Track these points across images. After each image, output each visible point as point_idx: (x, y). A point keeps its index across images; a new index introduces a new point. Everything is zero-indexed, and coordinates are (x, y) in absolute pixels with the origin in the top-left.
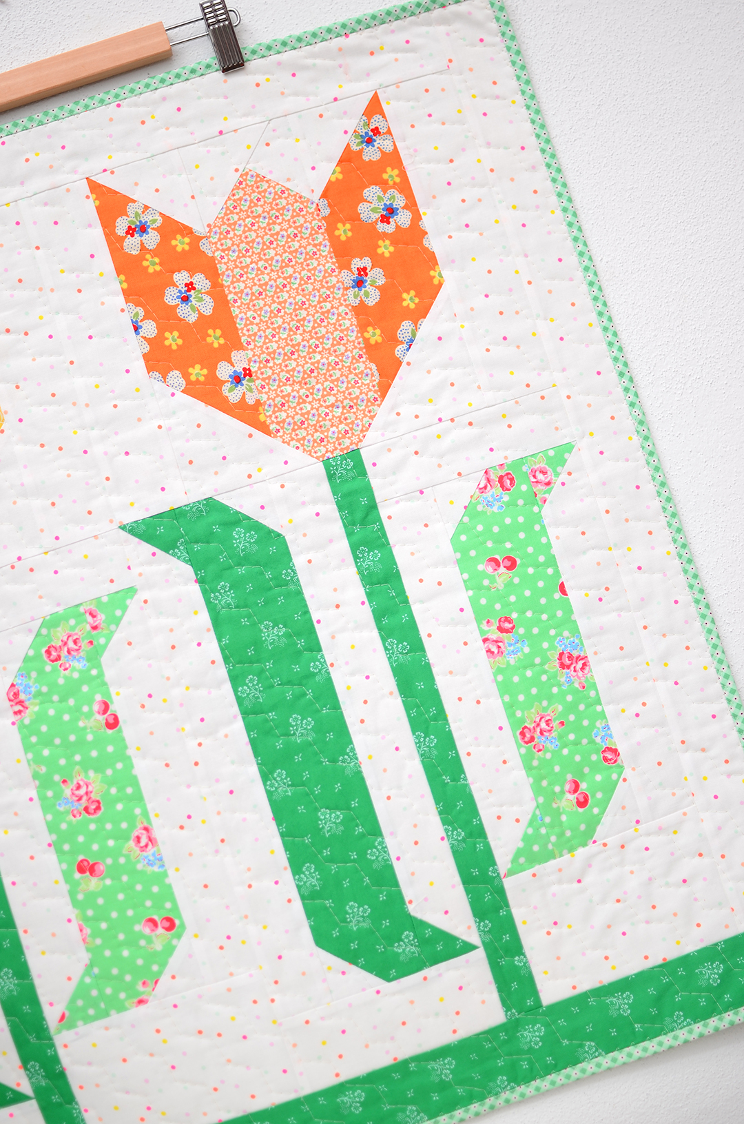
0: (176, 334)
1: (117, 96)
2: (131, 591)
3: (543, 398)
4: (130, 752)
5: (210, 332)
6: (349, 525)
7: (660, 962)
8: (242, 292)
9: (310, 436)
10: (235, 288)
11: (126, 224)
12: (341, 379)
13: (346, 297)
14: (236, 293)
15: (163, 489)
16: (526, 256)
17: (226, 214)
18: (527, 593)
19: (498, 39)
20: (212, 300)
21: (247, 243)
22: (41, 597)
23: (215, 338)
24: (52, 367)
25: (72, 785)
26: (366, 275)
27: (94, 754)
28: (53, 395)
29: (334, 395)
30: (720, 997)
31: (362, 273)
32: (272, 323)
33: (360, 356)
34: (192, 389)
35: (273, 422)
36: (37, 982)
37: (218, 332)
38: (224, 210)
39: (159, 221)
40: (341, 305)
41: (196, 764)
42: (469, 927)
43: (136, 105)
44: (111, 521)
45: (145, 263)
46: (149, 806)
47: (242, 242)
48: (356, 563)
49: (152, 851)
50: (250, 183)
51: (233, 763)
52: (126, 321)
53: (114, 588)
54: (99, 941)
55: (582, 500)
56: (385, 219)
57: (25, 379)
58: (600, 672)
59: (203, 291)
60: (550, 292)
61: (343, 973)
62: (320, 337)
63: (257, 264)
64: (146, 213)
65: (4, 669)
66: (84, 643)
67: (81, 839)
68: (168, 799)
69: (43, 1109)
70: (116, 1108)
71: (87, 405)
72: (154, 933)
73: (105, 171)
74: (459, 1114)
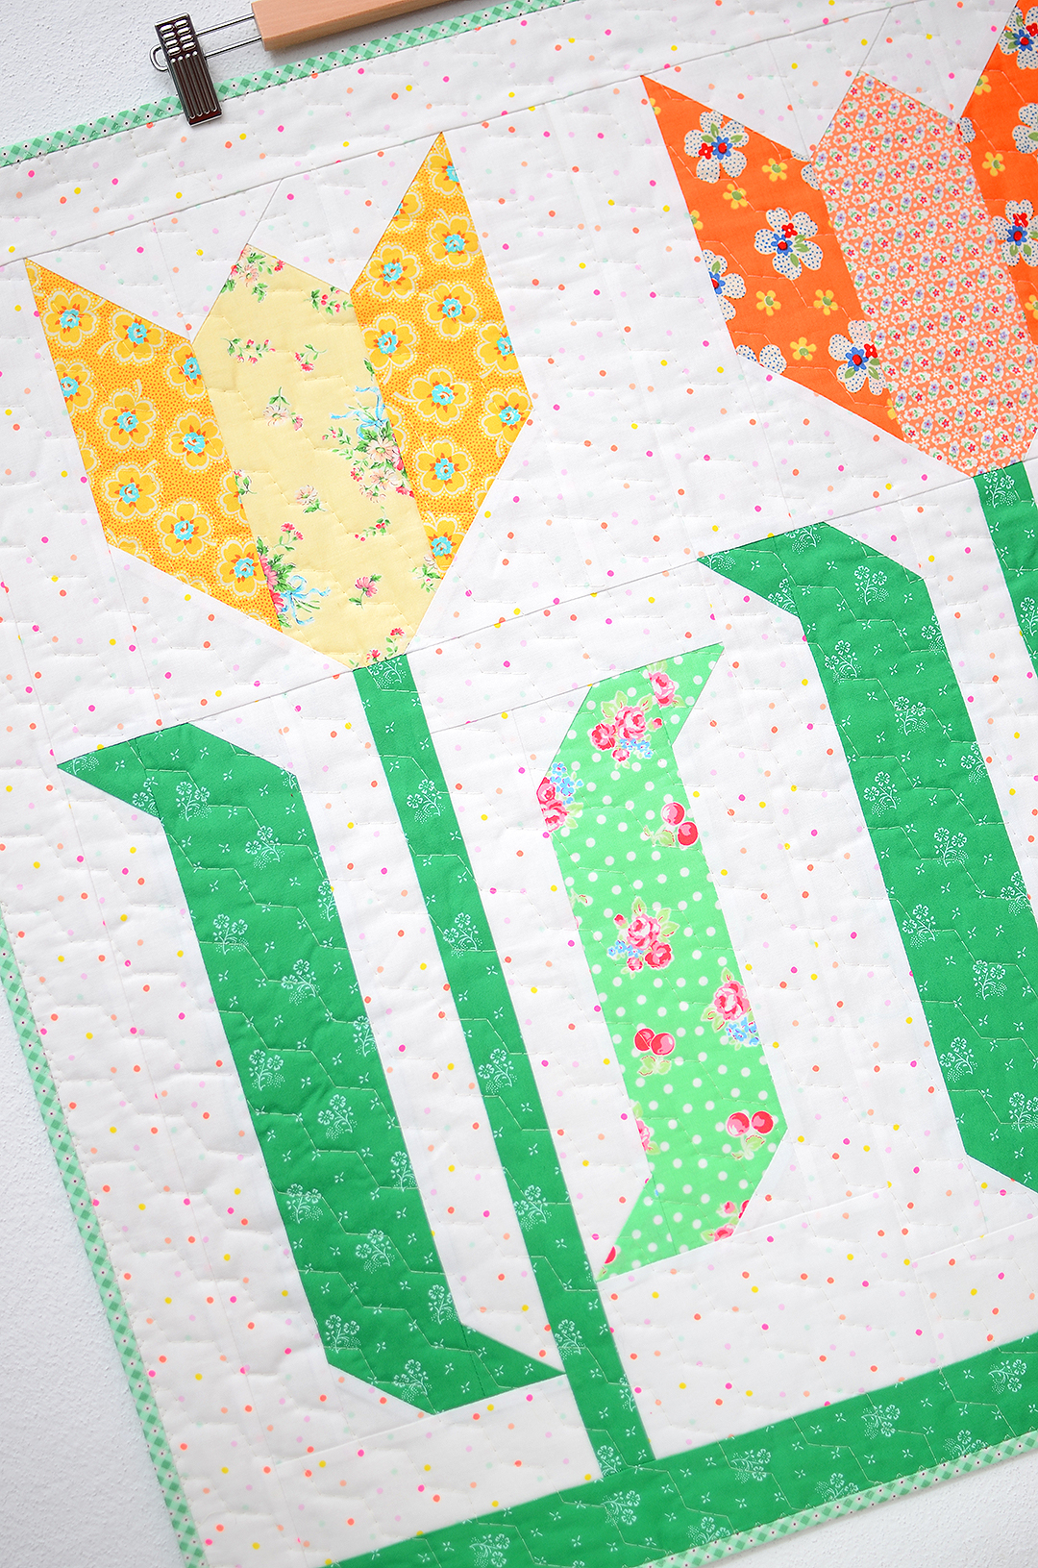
0: (772, 294)
2: (715, 650)
4: (713, 877)
5: (819, 293)
6: (1009, 568)
8: (860, 240)
9: (955, 442)
10: (850, 234)
11: (699, 141)
12: (996, 365)
13: (1000, 253)
14: (851, 242)
15: (758, 509)
17: (835, 133)
20: (820, 250)
21: (866, 174)
22: (586, 656)
23: (825, 303)
24: (600, 334)
25: (630, 923)
26: (1026, 224)
27: (662, 879)
28: (603, 373)
29: (988, 387)
31: (1020, 222)
32: (902, 285)
33: (1021, 335)
34: (794, 371)
35: (906, 421)
36: (575, 1204)
37: (830, 294)
38: (833, 127)
39: (745, 138)
40: (994, 264)
41: (805, 895)
45: (727, 196)
46: (738, 954)
47: (859, 172)
48: (1019, 620)
49: (742, 1018)
50: (865, 91)
51: (855, 894)
52: (702, 273)
53: (691, 645)
57: (562, 351)
59: (807, 237)
61: (1003, 1193)
62: (967, 307)
63: (879, 203)
64: (726, 127)
65: (533, 757)
66: (648, 722)
67: (641, 1000)
68: (766, 945)
69: (577, 1389)
70: (683, 1386)
71: (651, 389)
72: (743, 1135)
73: (667, 66)
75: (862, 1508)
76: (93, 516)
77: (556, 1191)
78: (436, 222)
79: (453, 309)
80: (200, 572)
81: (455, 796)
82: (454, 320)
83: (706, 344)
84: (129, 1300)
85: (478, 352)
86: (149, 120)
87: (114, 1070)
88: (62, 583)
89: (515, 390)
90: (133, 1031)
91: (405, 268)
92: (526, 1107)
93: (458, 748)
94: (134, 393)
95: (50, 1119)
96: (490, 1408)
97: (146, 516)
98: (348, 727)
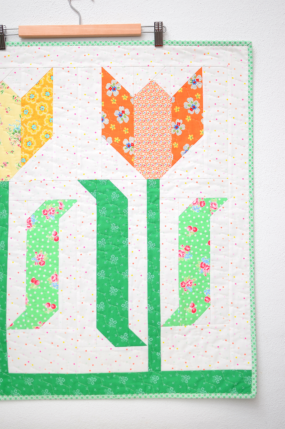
0: (114, 125)
1: (119, 44)
2: (75, 201)
3: (223, 181)
4: (59, 250)
5: (125, 128)
6: (149, 202)
7: (202, 370)
8: (139, 119)
9: (146, 170)
10: (137, 117)
11: (109, 86)
12: (161, 156)
13: (171, 130)
14: (137, 119)
15: (95, 173)
16: (232, 135)
17: (142, 92)
18: (198, 241)
19: (247, 61)
20: (129, 118)
21: (145, 104)
22: (47, 194)
23: (126, 131)
24: (73, 124)
25: (38, 254)
27: (48, 247)
28: (70, 133)
29: (157, 160)
30: (218, 388)
31: (179, 124)
32: (145, 132)
33: (169, 150)
34: (113, 144)
35: (136, 162)
36: (7, 311)
37: (128, 129)
38: (142, 91)
39: (120, 88)
40: (169, 132)
41: (78, 260)
42: (146, 338)
43: (125, 48)
44: (76, 178)
45: (112, 100)
46: (59, 268)
47: (144, 103)
48: (147, 214)
49: (56, 282)
50: (152, 85)
51: (89, 263)
52: (100, 116)
53: (70, 198)
54: (30, 305)
55: (224, 217)
56: (191, 109)
57: (63, 125)
58: (212, 272)
59: (127, 115)
60: (236, 148)
61: (102, 339)
62: (159, 141)
63: (146, 111)
64: (117, 84)
65: (29, 212)
66: (56, 212)
67: (35, 272)
68: (66, 268)
70: (19, 358)
71: (80, 139)
72: (48, 308)
73: (108, 67)
74: (124, 396)
75: (50, 399)
77: (4, 307)
78: (45, 88)
79: (43, 109)
81: (10, 215)
82: (42, 111)
83: (96, 133)
85: (45, 120)
89: (50, 131)
91: (35, 96)
92: (3, 287)
93: (14, 205)
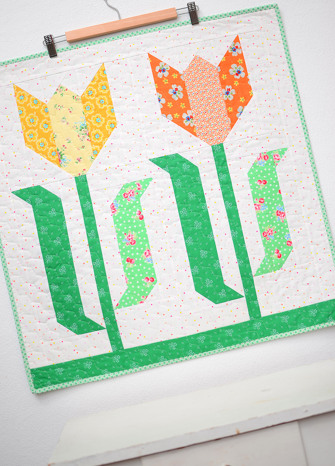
0: (171, 103)
1: (159, 29)
2: (151, 179)
3: (279, 133)
4: (146, 227)
5: (181, 104)
6: (218, 166)
7: (298, 308)
8: (192, 92)
9: (208, 138)
10: (190, 91)
11: (159, 69)
12: (219, 122)
13: (223, 97)
14: (190, 93)
15: (163, 150)
16: (279, 90)
17: (189, 68)
18: (269, 192)
19: (277, 22)
20: (183, 94)
21: (195, 78)
22: (123, 178)
23: (183, 106)
24: (133, 110)
25: (128, 235)
26: (230, 91)
27: (135, 227)
28: (133, 118)
29: (217, 126)
30: (315, 320)
32: (200, 103)
33: (226, 115)
34: (174, 120)
35: (198, 133)
36: (111, 293)
37: (184, 104)
39: (169, 68)
40: (222, 99)
41: (165, 232)
42: (242, 290)
43: (165, 32)
44: (147, 158)
45: (164, 81)
46: (150, 244)
47: (193, 77)
48: (219, 177)
49: (149, 257)
50: (197, 60)
51: (176, 233)
52: (156, 98)
53: (146, 178)
54: (131, 283)
55: (288, 165)
56: (237, 74)
57: (125, 112)
58: (288, 218)
59: (180, 91)
60: (285, 101)
61: (203, 300)
62: (214, 109)
63: (197, 84)
64: (165, 66)
65: (110, 199)
66: (135, 193)
67: (129, 252)
68: (156, 242)
69: (109, 332)
70: (131, 334)
71: (143, 122)
72: (148, 282)
73: (154, 51)
74: (233, 347)
75: (167, 364)
76: (23, 140)
77: (107, 290)
78: (101, 83)
79: (102, 102)
80: (45, 154)
81: (94, 205)
82: (102, 104)
83: (156, 113)
84: (17, 305)
85: (107, 111)
86: (42, 56)
87: (18, 257)
88: (15, 154)
89: (114, 120)
90: (22, 249)
91: (93, 92)
92: (102, 272)
93: (95, 195)
94: (34, 115)
95: (4, 266)
96: (90, 335)
97: (34, 141)
98: (73, 189)
